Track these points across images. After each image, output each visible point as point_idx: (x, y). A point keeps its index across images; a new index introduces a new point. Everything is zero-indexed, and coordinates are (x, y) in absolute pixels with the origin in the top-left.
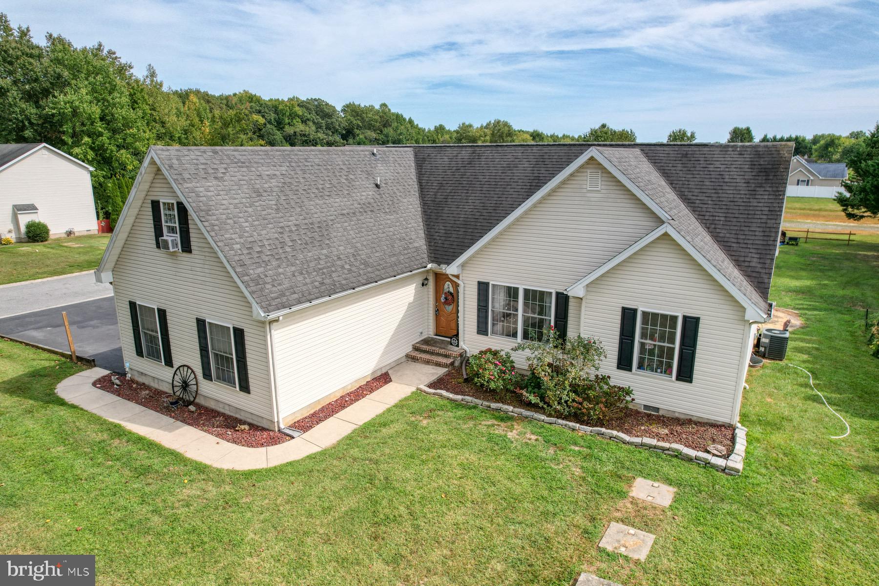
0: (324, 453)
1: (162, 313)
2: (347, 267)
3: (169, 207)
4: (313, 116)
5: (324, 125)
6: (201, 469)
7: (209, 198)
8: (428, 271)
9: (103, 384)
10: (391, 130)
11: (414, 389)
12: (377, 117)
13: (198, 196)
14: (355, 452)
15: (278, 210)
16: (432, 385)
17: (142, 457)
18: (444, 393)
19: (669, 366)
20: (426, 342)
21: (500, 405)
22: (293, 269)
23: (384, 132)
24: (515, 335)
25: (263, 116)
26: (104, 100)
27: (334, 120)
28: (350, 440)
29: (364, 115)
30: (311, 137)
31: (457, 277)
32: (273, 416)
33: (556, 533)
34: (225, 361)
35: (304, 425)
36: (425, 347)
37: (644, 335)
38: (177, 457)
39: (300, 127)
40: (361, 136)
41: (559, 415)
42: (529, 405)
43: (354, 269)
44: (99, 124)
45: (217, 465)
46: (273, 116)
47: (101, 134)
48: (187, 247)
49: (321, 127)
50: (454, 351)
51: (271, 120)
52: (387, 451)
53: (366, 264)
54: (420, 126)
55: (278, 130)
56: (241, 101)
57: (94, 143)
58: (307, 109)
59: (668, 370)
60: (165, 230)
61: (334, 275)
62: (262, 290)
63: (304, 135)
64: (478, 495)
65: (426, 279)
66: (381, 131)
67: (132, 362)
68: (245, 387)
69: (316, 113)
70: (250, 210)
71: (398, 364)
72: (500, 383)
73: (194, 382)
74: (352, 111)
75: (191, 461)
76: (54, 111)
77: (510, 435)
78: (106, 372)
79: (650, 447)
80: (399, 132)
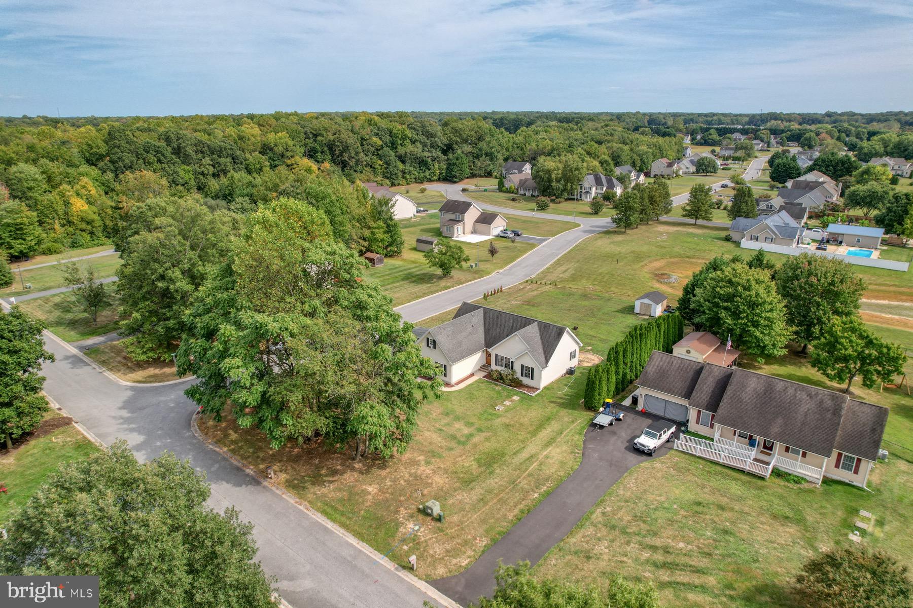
0: (461, 389)
2: (466, 351)
3: (431, 340)
4: (420, 137)
5: (428, 144)
8: (485, 349)
10: (485, 144)
11: (479, 378)
12: (472, 133)
15: (452, 340)
16: (483, 377)
18: (486, 379)
19: (530, 377)
21: (496, 382)
22: (456, 354)
23: (479, 146)
24: (503, 367)
25: (380, 139)
27: (436, 138)
29: (462, 132)
30: (418, 155)
31: (491, 352)
32: (453, 382)
33: (497, 402)
34: (443, 371)
36: (483, 368)
37: (525, 371)
39: (410, 148)
40: (459, 151)
41: (506, 385)
42: (502, 383)
46: (388, 138)
48: (435, 348)
49: (426, 146)
51: (386, 141)
53: (470, 350)
55: (392, 149)
56: (362, 125)
58: (415, 130)
60: (430, 344)
61: (463, 354)
63: (413, 154)
64: (487, 396)
65: (484, 352)
66: (476, 145)
68: (446, 376)
69: (422, 133)
71: (476, 372)
72: (497, 377)
74: (452, 128)
77: (495, 388)
79: (521, 391)
80: (491, 145)
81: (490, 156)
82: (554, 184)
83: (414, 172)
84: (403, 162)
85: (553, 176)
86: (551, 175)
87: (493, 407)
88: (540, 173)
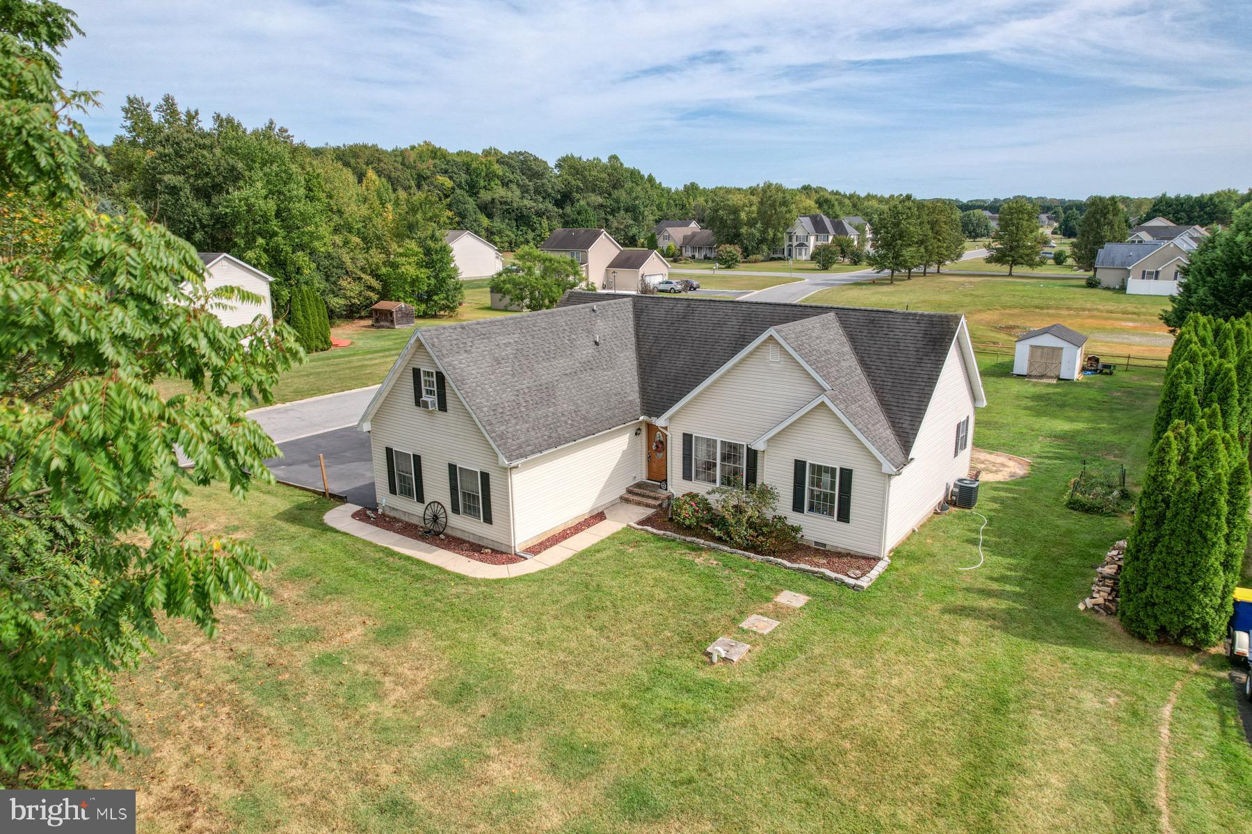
0: (551, 569)
1: (417, 459)
2: (570, 422)
3: (429, 374)
4: (518, 176)
5: (532, 188)
6: (461, 578)
7: (462, 370)
8: (641, 422)
9: (359, 516)
10: (624, 193)
11: (625, 526)
12: (604, 175)
13: (454, 368)
14: (575, 569)
15: (513, 375)
16: (641, 523)
17: (415, 569)
18: (649, 529)
19: (832, 508)
20: (639, 485)
21: (694, 539)
22: (527, 425)
23: (614, 196)
24: (714, 481)
25: (451, 178)
26: (280, 193)
27: (545, 181)
28: (571, 561)
29: (587, 173)
30: (515, 205)
31: (666, 428)
32: (510, 541)
33: (713, 620)
34: (470, 497)
35: (536, 550)
36: (637, 490)
37: (812, 484)
38: (441, 570)
39: (500, 192)
40: (582, 203)
41: (740, 547)
42: (719, 540)
43: (575, 423)
44: (274, 222)
45: (471, 575)
46: (464, 177)
47: (275, 234)
48: (443, 407)
49: (527, 191)
50: (663, 494)
51: (461, 182)
52: (600, 569)
53: (585, 419)
54: (664, 185)
55: (470, 196)
56: (421, 157)
57: (267, 244)
58: (509, 166)
59: (831, 514)
60: (424, 392)
61: (559, 429)
62: (505, 444)
63: (506, 203)
64: (663, 596)
65: (639, 429)
66: (610, 195)
67: (385, 499)
68: (488, 519)
69: (522, 171)
70: (493, 377)
71: (613, 505)
72: (694, 521)
73: (443, 515)
74: (571, 167)
75: (453, 573)
76: (228, 211)
77: (697, 561)
78: (359, 508)
79: (804, 571)
80: (634, 195)
81: (632, 210)
82: (744, 230)
83: (507, 232)
84: (490, 216)
85: (743, 216)
86: (739, 216)
87: (697, 644)
88: (721, 212)
